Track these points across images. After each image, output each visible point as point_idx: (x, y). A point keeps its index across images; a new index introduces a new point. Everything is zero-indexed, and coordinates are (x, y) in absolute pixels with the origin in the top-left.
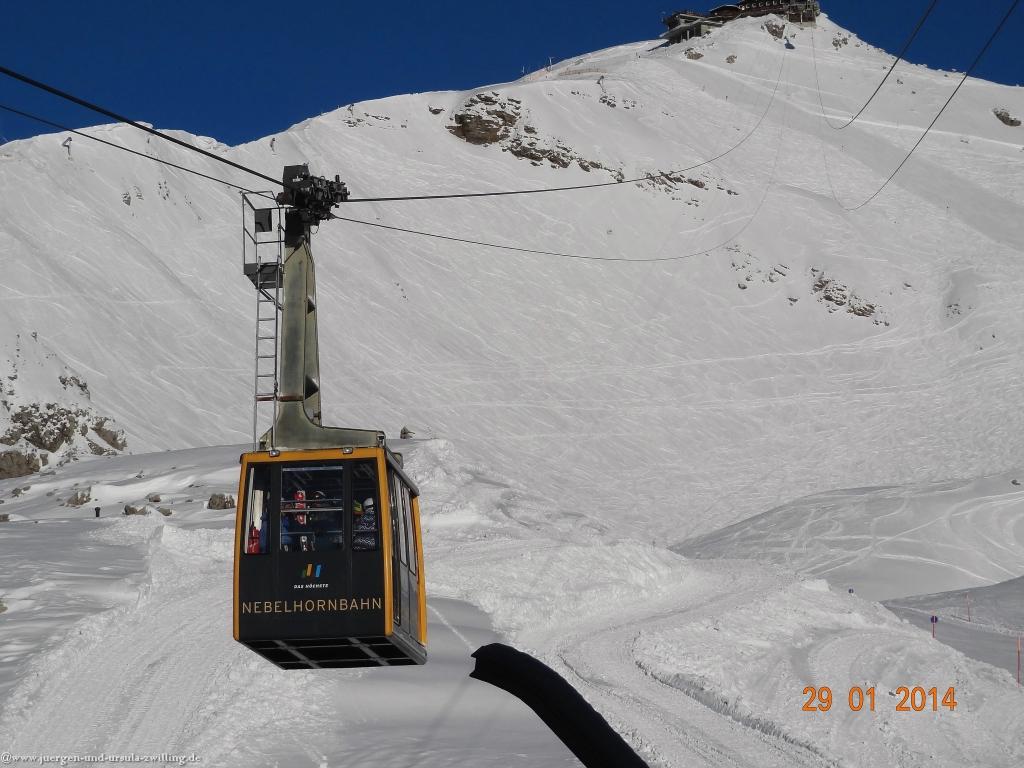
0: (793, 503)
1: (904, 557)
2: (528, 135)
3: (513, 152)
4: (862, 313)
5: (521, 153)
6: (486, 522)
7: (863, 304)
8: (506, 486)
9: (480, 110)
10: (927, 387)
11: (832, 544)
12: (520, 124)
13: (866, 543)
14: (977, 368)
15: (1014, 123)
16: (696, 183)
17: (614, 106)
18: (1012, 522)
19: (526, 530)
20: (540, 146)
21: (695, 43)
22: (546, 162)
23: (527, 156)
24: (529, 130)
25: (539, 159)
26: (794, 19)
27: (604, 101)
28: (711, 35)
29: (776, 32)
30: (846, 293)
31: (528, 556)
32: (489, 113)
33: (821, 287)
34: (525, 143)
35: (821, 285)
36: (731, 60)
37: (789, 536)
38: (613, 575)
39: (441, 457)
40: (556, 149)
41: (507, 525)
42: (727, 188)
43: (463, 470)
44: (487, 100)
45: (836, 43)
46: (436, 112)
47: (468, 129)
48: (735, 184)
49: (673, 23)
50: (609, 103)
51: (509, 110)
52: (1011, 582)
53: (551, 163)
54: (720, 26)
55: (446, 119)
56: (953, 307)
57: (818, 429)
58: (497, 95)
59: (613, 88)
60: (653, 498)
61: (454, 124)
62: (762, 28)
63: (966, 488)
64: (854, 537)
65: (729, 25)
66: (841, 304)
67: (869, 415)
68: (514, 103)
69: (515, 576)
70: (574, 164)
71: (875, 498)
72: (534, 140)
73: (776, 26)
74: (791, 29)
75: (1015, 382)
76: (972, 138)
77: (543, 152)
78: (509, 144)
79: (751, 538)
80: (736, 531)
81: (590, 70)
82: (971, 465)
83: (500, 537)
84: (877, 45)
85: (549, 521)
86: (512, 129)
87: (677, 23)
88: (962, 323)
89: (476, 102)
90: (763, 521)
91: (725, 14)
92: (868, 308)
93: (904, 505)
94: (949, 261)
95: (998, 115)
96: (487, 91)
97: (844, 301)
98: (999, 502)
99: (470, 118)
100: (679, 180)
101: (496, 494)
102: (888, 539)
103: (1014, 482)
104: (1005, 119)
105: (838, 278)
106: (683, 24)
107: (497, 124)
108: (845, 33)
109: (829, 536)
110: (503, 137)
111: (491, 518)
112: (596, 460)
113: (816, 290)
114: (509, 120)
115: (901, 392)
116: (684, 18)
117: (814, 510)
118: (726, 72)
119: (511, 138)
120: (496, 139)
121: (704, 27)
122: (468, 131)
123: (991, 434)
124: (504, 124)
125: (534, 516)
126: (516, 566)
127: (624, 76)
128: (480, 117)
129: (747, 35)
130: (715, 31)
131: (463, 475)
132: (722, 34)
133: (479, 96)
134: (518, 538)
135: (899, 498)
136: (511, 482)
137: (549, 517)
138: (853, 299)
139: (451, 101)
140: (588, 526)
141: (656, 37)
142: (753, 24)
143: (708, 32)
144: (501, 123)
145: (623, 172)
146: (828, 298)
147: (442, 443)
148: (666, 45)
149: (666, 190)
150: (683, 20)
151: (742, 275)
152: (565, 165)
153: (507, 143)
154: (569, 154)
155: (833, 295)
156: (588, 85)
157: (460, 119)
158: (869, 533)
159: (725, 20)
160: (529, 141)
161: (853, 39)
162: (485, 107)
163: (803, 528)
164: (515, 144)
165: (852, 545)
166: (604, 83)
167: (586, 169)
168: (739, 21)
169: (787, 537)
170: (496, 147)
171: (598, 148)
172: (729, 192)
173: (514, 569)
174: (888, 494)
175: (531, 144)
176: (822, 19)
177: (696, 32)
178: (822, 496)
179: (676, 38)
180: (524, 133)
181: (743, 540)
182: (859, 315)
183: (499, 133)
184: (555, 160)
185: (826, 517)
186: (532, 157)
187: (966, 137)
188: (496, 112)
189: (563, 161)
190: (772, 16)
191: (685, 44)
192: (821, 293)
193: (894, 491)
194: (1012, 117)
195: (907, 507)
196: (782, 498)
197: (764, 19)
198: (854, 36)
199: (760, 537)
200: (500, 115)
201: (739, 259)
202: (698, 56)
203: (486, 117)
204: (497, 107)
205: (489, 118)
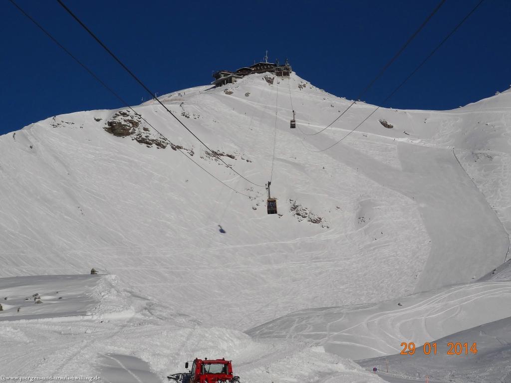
0: (287, 316)
1: (344, 343)
2: (145, 132)
3: (137, 140)
4: (316, 222)
5: (141, 141)
6: (139, 316)
7: (316, 217)
8: (148, 300)
9: (120, 119)
10: (349, 259)
11: (307, 336)
12: (141, 126)
13: (325, 336)
14: (374, 249)
15: (389, 127)
16: (230, 156)
17: (189, 117)
18: (398, 324)
19: (162, 321)
20: (151, 137)
21: (229, 86)
22: (154, 145)
23: (145, 143)
24: (145, 129)
25: (151, 144)
26: (279, 74)
27: (183, 115)
28: (237, 82)
29: (270, 81)
30: (307, 212)
31: (165, 333)
32: (125, 121)
33: (295, 208)
34: (144, 136)
35: (294, 208)
36: (247, 95)
37: (285, 332)
38: (210, 344)
39: (114, 283)
40: (159, 139)
41: (151, 318)
42: (246, 159)
43: (125, 290)
44: (124, 114)
45: (300, 87)
46: (98, 120)
47: (114, 129)
48: (251, 157)
49: (218, 76)
50: (186, 116)
51: (135, 119)
53: (156, 146)
54: (241, 78)
55: (103, 124)
56: (361, 219)
57: (294, 280)
58: (129, 112)
59: (188, 108)
60: (211, 316)
61: (107, 126)
62: (263, 79)
63: (374, 307)
64: (318, 333)
65: (246, 77)
66: (305, 217)
67: (320, 273)
68: (138, 116)
69: (158, 344)
70: (169, 147)
71: (329, 313)
72: (148, 135)
73: (270, 78)
74: (277, 79)
75: (394, 256)
76: (369, 134)
77: (153, 140)
78: (136, 137)
79: (265, 334)
80: (257, 331)
81: (176, 100)
82: (372, 298)
83: (148, 324)
84: (320, 88)
85: (172, 317)
86: (137, 129)
87: (220, 77)
88: (366, 226)
89: (119, 115)
90: (271, 325)
91: (244, 72)
92: (318, 219)
93: (344, 316)
94: (359, 195)
95: (381, 123)
96: (124, 110)
97: (306, 215)
98: (393, 314)
99: (115, 123)
100: (222, 155)
101: (144, 303)
102: (336, 333)
103: (399, 304)
104: (385, 125)
105: (303, 204)
106: (223, 77)
107: (129, 126)
108: (305, 82)
109: (305, 332)
110: (132, 133)
111: (143, 314)
112: (181, 296)
113: (292, 210)
114: (136, 124)
115: (335, 262)
116: (222, 74)
117: (297, 319)
118: (245, 101)
119: (137, 134)
120: (128, 134)
121: (233, 79)
122: (114, 130)
123: (381, 282)
124: (133, 126)
125: (164, 314)
126: (159, 338)
127: (193, 102)
128: (120, 123)
129: (255, 83)
130: (239, 81)
131: (126, 293)
132: (243, 82)
133: (120, 112)
134: (158, 325)
135: (341, 313)
136: (150, 298)
137: (172, 315)
138: (311, 215)
139: (105, 115)
140: (191, 320)
141: (209, 84)
142: (258, 77)
143: (236, 81)
144: (131, 126)
145: (193, 151)
146: (298, 214)
147: (113, 277)
148: (214, 87)
149: (216, 160)
150: (222, 75)
151: (254, 202)
152: (164, 147)
153: (134, 136)
154: (166, 142)
155: (301, 213)
156: (175, 108)
157: (110, 124)
158: (326, 331)
159: (244, 75)
160: (146, 135)
161: (309, 85)
162: (123, 118)
163: (293, 327)
164: (138, 136)
166: (184, 106)
167: (174, 149)
168: (251, 76)
169: (284, 333)
170: (128, 138)
171: (180, 139)
172: (248, 161)
173: (158, 340)
174: (335, 311)
175: (146, 137)
176: (293, 75)
177: (229, 81)
178: (301, 312)
179: (219, 84)
180: (143, 131)
181: (261, 335)
182: (314, 222)
183: (130, 131)
184: (159, 144)
185: (304, 322)
186: (147, 143)
187: (365, 133)
188: (128, 120)
189: (163, 145)
190: (268, 73)
191: (224, 87)
192: (295, 212)
193: (338, 309)
194: (389, 124)
195: (345, 317)
196: (277, 315)
197: (264, 74)
198: (309, 83)
199: (270, 333)
200: (131, 122)
201: (253, 194)
202: (230, 93)
203: (123, 123)
204: (129, 118)
205: (125, 123)
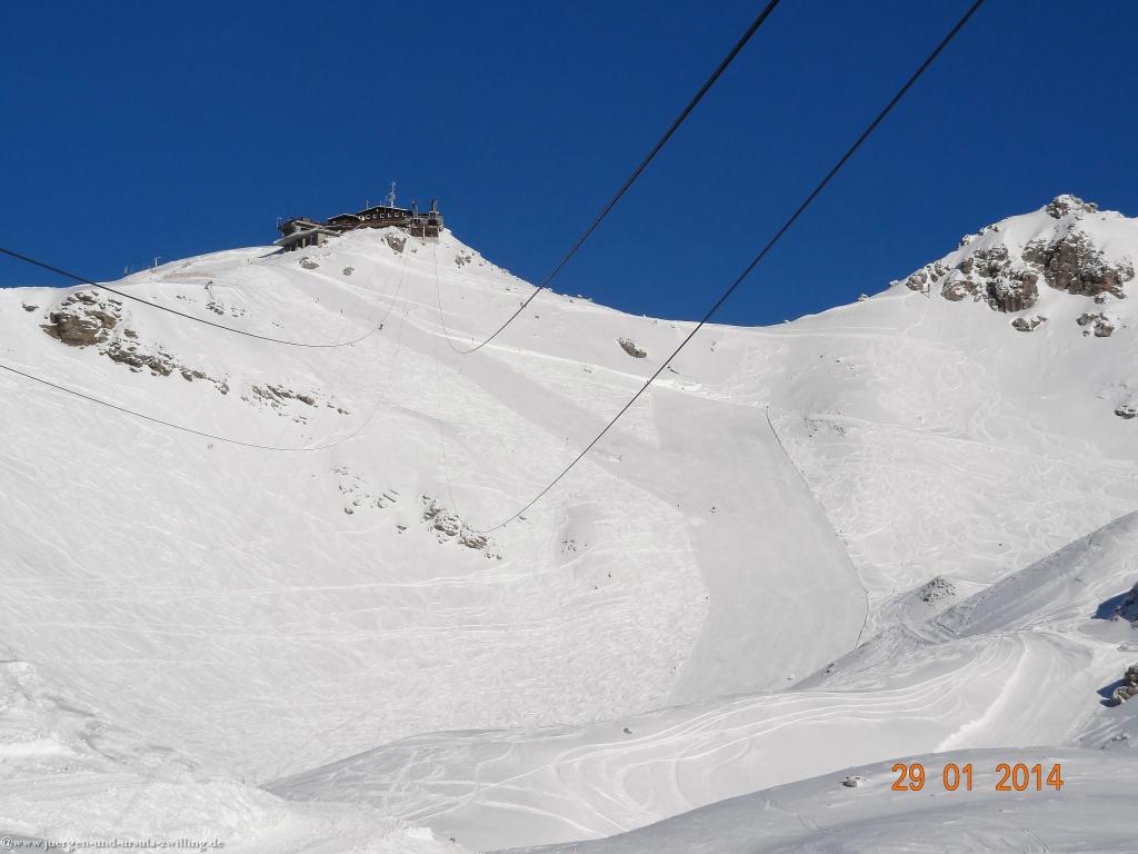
0: (394, 744)
1: (508, 805)
2: (127, 339)
3: (110, 356)
4: (474, 545)
5: (120, 357)
6: (69, 753)
7: (475, 536)
8: (91, 715)
9: (78, 309)
10: (538, 626)
11: (433, 789)
12: (120, 327)
13: (469, 789)
14: (591, 608)
15: (638, 354)
16: (304, 400)
17: (221, 313)
18: (622, 772)
19: (112, 764)
20: (141, 351)
21: (310, 252)
22: (145, 368)
23: (126, 362)
24: (129, 334)
25: (138, 365)
26: (416, 233)
27: (211, 308)
28: (328, 245)
29: (397, 246)
30: (458, 523)
31: (113, 792)
32: (87, 313)
33: (432, 515)
34: (124, 348)
35: (432, 514)
36: (347, 272)
37: (388, 778)
38: (205, 816)
39: (22, 680)
40: (157, 356)
41: (91, 757)
42: (337, 407)
43: (45, 696)
44: (86, 300)
45: (459, 261)
46: (30, 309)
47: (63, 329)
48: (346, 403)
49: (288, 230)
50: (217, 310)
51: (109, 311)
52: (621, 836)
53: (150, 370)
54: (338, 236)
55: (41, 317)
56: (568, 544)
57: (422, 666)
58: (96, 295)
59: (222, 295)
60: (244, 733)
61: (49, 323)
62: (382, 240)
63: (574, 735)
64: (457, 782)
65: (347, 234)
66: (453, 534)
67: (476, 654)
68: (115, 305)
69: (98, 813)
70: (176, 373)
71: (480, 740)
72: (135, 346)
73: (397, 240)
74: (412, 242)
75: (631, 625)
76: (596, 368)
77: (144, 358)
78: (107, 348)
79: (348, 779)
80: (333, 771)
81: (196, 274)
82: (580, 710)
83: (82, 770)
84: (501, 266)
85: (136, 755)
86: (111, 332)
87: (292, 230)
88: (577, 561)
89: (74, 301)
90: (361, 762)
91: (344, 223)
92: (480, 540)
93: (509, 752)
94: (566, 495)
95: (623, 346)
96: (86, 290)
97: (455, 531)
98: (609, 751)
99: (65, 316)
100: (287, 395)
101: (81, 724)
102: (493, 785)
103: (626, 730)
104: (630, 349)
105: (450, 508)
106: (299, 232)
107: (95, 326)
108: (469, 251)
109: (430, 780)
110: (101, 340)
111: (74, 749)
112: (184, 689)
113: (427, 519)
114: (109, 322)
115: (510, 630)
116: (298, 224)
117: (415, 753)
118: (342, 284)
119: (110, 342)
120: (93, 341)
121: (321, 236)
122: (64, 331)
123: (603, 678)
124: (103, 326)
125: (120, 748)
126: (99, 802)
127: (234, 282)
128: (77, 318)
129: (364, 247)
130: (332, 241)
131: (45, 701)
132: (340, 244)
133: (77, 295)
134: (103, 772)
135: (506, 743)
136: (96, 710)
137: (136, 750)
138: (465, 530)
139: (47, 299)
140: (177, 761)
141: (270, 243)
142: (372, 236)
143: (325, 242)
144: (100, 325)
145: (227, 384)
146: (439, 528)
147: (23, 666)
148: (280, 252)
149: (273, 405)
150: (299, 227)
151: (349, 499)
152: (166, 373)
153: (105, 346)
154: (170, 362)
155: (444, 525)
156: (195, 290)
157: (56, 318)
158: (471, 779)
159: (344, 230)
160: (129, 345)
161: (477, 258)
162: (83, 306)
163: (404, 770)
164: (113, 348)
165: (455, 791)
166: (213, 288)
167: (188, 378)
168: (358, 232)
169: (385, 780)
170: (92, 350)
171: (202, 357)
172: (340, 411)
173: (97, 805)
174: (495, 738)
175: (131, 349)
176: (445, 235)
177: (312, 240)
178: (425, 737)
179: (291, 246)
180: (124, 337)
181: (338, 781)
182: (471, 547)
183: (97, 335)
184: (155, 367)
185: (428, 760)
186: (131, 362)
187: (588, 367)
188: (94, 313)
189: (164, 369)
190: (393, 229)
191: (300, 253)
192: (432, 523)
193: (500, 735)
194: (638, 348)
195: (513, 752)
196: (382, 737)
197: (384, 231)
198: (477, 254)
199: (357, 778)
200: (100, 316)
201: (347, 482)
202: (313, 266)
203: (83, 317)
204: (96, 308)
205: (88, 319)
